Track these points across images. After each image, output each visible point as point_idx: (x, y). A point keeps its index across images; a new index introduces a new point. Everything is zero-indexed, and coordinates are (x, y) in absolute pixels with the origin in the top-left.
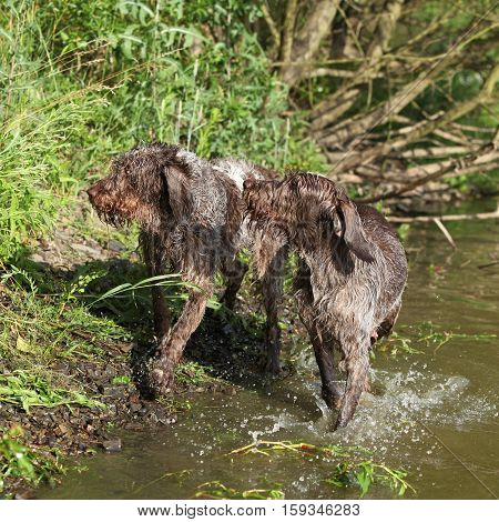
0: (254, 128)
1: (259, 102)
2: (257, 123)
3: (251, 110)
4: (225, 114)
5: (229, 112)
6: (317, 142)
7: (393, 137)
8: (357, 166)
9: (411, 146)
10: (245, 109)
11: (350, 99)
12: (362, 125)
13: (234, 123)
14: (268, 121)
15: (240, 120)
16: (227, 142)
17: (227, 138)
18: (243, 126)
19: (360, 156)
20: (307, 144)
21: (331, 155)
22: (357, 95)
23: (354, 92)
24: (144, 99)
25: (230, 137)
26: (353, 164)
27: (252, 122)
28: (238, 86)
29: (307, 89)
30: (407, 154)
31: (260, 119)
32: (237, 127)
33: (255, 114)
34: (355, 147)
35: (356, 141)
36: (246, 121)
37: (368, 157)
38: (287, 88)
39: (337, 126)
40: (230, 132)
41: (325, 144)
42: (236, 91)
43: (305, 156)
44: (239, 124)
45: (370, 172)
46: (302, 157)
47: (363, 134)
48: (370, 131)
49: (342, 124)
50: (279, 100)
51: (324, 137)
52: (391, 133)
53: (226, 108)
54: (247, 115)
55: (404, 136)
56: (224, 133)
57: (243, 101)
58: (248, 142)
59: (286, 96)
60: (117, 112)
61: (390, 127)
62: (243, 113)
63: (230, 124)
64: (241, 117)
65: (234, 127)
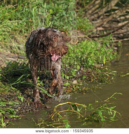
0: (65, 15)
4: (55, 11)
5: (56, 11)
6: (88, 18)
7: (113, 14)
8: (102, 24)
10: (61, 9)
13: (59, 14)
14: (69, 12)
15: (60, 13)
16: (57, 20)
17: (57, 19)
18: (62, 15)
19: (103, 21)
20: (85, 19)
21: (93, 22)
22: (100, 2)
24: (27, 9)
25: (58, 19)
26: (101, 24)
27: (64, 13)
30: (119, 19)
31: (67, 12)
34: (102, 19)
35: (102, 17)
36: (62, 13)
37: (105, 21)
39: (94, 12)
40: (57, 17)
41: (91, 18)
43: (84, 23)
44: (60, 14)
45: (107, 26)
46: (83, 24)
47: (103, 14)
48: (105, 13)
49: (96, 11)
51: (91, 16)
52: (113, 13)
53: (55, 10)
54: (62, 11)
56: (56, 18)
57: (61, 7)
60: (19, 15)
61: (112, 11)
62: (61, 11)
63: (57, 15)
64: (60, 12)
65: (59, 16)
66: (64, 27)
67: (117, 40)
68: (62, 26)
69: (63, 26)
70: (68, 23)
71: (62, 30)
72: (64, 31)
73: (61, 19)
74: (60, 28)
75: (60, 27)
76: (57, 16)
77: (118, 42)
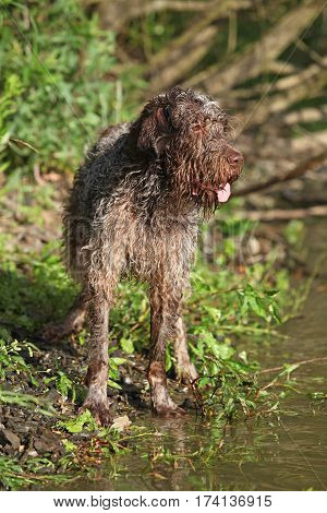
0: (69, 98)
1: (73, 60)
2: (72, 91)
3: (63, 73)
4: (25, 79)
7: (270, 95)
9: (297, 107)
10: (53, 72)
11: (204, 43)
12: (223, 82)
13: (39, 93)
15: (49, 88)
16: (31, 120)
17: (30, 115)
18: (52, 97)
22: (214, 38)
23: (209, 32)
27: (65, 90)
28: (40, 39)
29: (140, 31)
30: (292, 118)
31: (76, 85)
32: (45, 99)
33: (68, 78)
36: (56, 89)
38: (111, 35)
40: (33, 107)
42: (39, 45)
48: (236, 87)
49: (195, 80)
50: (102, 54)
52: (268, 88)
53: (25, 72)
55: (284, 93)
56: (25, 109)
57: (51, 60)
58: (61, 119)
59: (111, 48)
61: (265, 79)
62: (52, 79)
63: (34, 95)
64: (49, 84)
65: (40, 99)
66: (59, 148)
67: (281, 214)
68: (51, 147)
69: (55, 144)
70: (78, 132)
71: (53, 164)
72: (60, 167)
73: (47, 115)
74: (41, 156)
75: (45, 152)
76: (31, 102)
77: (286, 221)
